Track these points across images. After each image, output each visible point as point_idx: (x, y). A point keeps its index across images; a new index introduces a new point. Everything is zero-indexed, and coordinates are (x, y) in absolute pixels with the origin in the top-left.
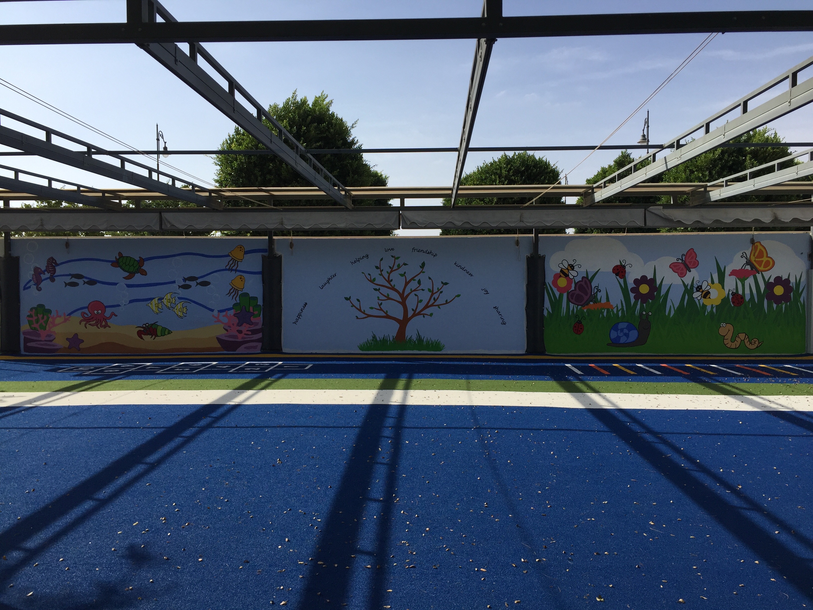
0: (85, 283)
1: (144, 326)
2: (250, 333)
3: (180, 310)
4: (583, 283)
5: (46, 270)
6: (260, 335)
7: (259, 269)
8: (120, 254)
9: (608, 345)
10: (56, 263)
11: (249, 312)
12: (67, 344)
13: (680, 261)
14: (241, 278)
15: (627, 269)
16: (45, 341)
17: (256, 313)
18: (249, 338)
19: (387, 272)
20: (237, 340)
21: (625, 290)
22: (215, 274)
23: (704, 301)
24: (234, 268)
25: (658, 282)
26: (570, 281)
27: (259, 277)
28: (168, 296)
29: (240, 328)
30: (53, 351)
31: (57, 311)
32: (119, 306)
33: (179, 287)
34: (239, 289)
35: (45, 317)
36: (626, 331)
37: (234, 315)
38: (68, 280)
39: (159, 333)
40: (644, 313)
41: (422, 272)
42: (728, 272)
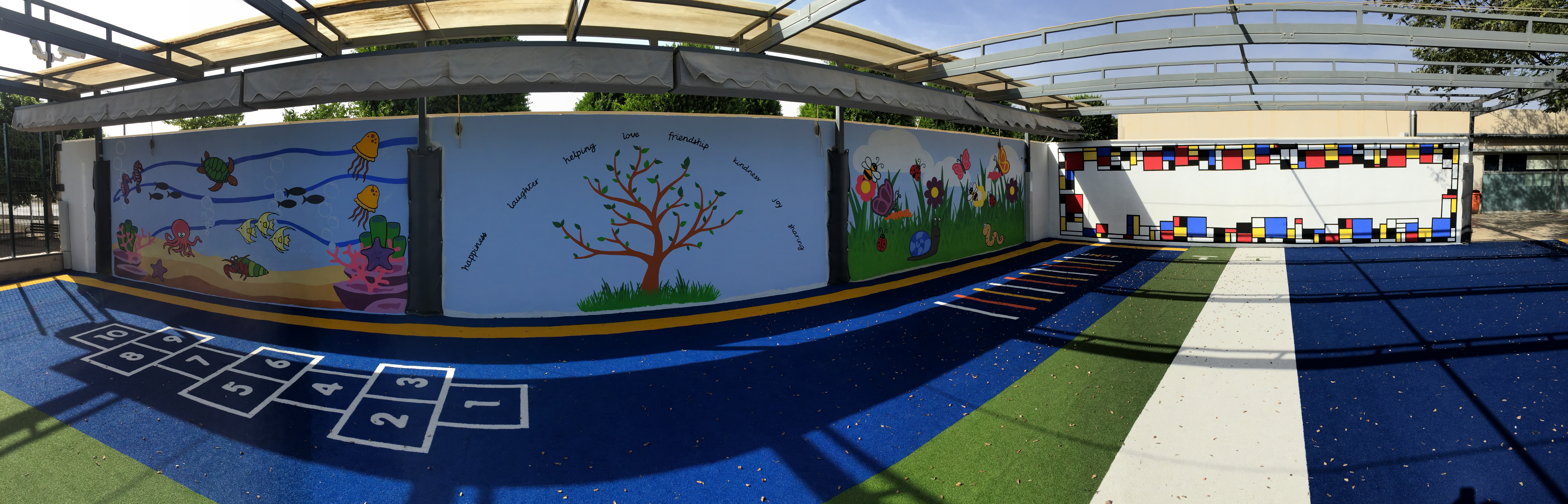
1: (232, 259)
2: (387, 282)
3: (280, 239)
4: (885, 187)
6: (404, 287)
7: (404, 175)
8: (206, 154)
9: (908, 259)
11: (385, 248)
12: (151, 272)
14: (373, 190)
15: (922, 170)
16: (133, 265)
17: (397, 249)
18: (386, 290)
19: (628, 176)
20: (366, 292)
21: (920, 194)
22: (331, 183)
24: (362, 173)
25: (945, 185)
27: (404, 188)
28: (264, 218)
29: (371, 274)
31: (143, 230)
32: (204, 228)
33: (280, 204)
34: (369, 210)
35: (132, 236)
36: (921, 241)
37: (362, 252)
39: (251, 272)
40: (935, 219)
41: (684, 175)
42: (987, 176)
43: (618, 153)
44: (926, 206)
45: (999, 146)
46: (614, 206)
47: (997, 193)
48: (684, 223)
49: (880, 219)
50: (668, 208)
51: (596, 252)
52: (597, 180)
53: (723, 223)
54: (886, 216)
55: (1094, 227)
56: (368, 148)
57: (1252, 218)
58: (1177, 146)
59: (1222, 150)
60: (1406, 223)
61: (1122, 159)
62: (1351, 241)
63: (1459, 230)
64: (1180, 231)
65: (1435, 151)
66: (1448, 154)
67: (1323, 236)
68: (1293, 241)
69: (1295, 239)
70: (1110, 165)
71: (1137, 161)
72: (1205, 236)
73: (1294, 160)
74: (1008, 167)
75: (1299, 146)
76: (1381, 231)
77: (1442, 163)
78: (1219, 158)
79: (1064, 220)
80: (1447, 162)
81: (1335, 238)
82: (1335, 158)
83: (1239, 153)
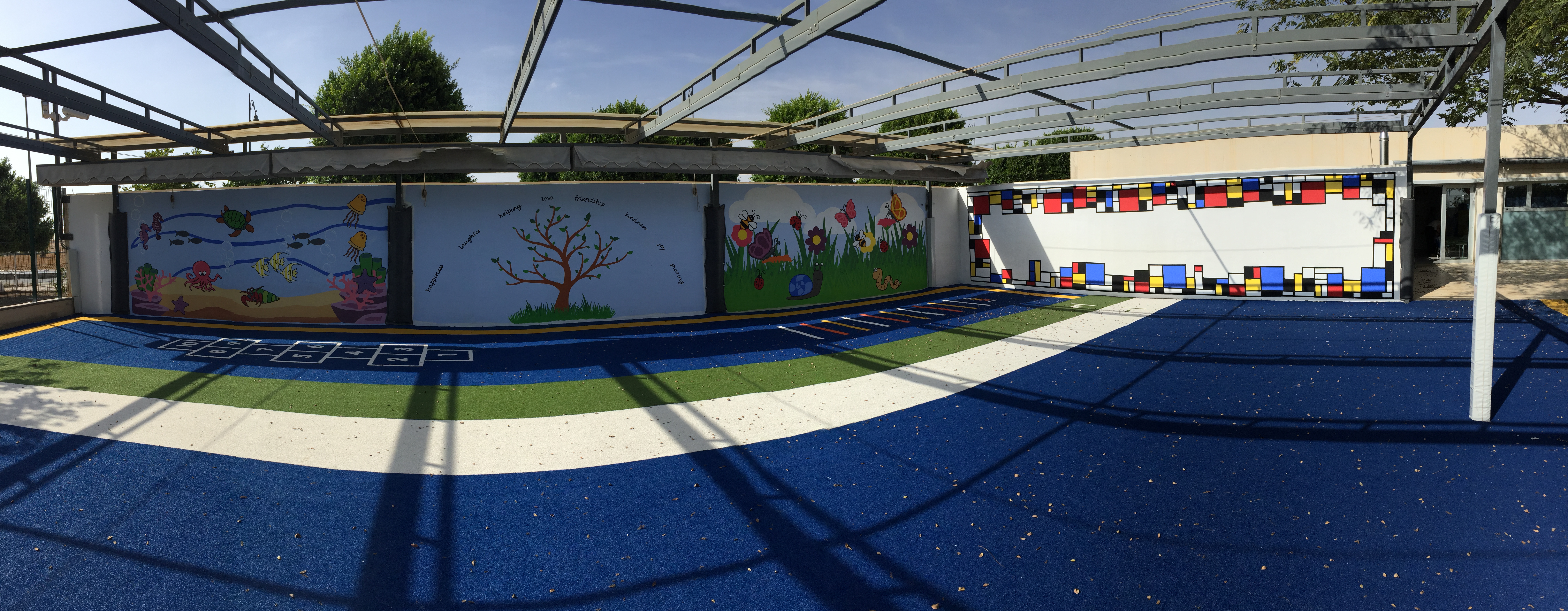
0: (190, 240)
1: (249, 291)
2: (372, 302)
3: (289, 272)
4: (764, 235)
5: (152, 227)
6: (384, 305)
7: (385, 224)
8: (226, 207)
9: (787, 298)
10: (161, 219)
11: (371, 276)
12: (172, 307)
13: (842, 212)
14: (362, 235)
15: (803, 220)
16: (152, 302)
17: (380, 277)
18: (372, 307)
19: (545, 227)
20: (357, 310)
21: (800, 242)
22: (331, 230)
23: (862, 249)
24: (354, 222)
25: (827, 233)
26: (750, 233)
27: (385, 233)
28: (276, 257)
29: (360, 296)
30: (158, 314)
31: (163, 271)
32: (224, 267)
33: (289, 245)
34: (359, 249)
35: (152, 277)
36: (802, 283)
37: (354, 280)
38: (173, 237)
39: (265, 300)
40: (817, 264)
41: (587, 225)
42: (877, 222)
43: (538, 211)
44: (808, 252)
45: (892, 193)
46: (535, 248)
47: (890, 239)
48: (587, 260)
49: (757, 262)
50: (575, 249)
51: (522, 281)
52: (522, 230)
53: (617, 261)
54: (763, 259)
55: (1000, 272)
56: (359, 205)
57: (1149, 265)
58: (1075, 187)
59: (1119, 190)
60: (1327, 274)
61: (1024, 203)
62: (1259, 294)
63: (1397, 284)
64: (1079, 278)
65: (1362, 183)
66: (1379, 186)
67: (1226, 286)
68: (1193, 292)
69: (1195, 289)
70: (1013, 209)
71: (1037, 204)
72: (1103, 283)
73: (1192, 198)
74: (904, 214)
75: (1197, 182)
76: (1296, 282)
77: (1373, 199)
78: (1116, 199)
79: (973, 265)
80: (1380, 198)
81: (1240, 289)
82: (1239, 195)
83: (1135, 193)
